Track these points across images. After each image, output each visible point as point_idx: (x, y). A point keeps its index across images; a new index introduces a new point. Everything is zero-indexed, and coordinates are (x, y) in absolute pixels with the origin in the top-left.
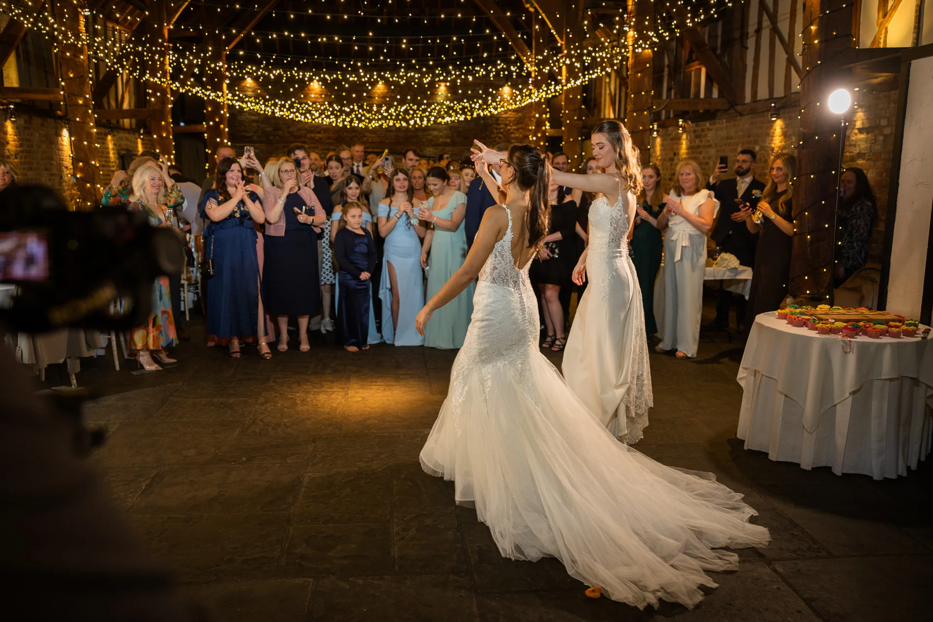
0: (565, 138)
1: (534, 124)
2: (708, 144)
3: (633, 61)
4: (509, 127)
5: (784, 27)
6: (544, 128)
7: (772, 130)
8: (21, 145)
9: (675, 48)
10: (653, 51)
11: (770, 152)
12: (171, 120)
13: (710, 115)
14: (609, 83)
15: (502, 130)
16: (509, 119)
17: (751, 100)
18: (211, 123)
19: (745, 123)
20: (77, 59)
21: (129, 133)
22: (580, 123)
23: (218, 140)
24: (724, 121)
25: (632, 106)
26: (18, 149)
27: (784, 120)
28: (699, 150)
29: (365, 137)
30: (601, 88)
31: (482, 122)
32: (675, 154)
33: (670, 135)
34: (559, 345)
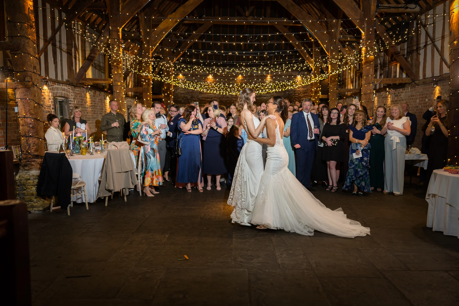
0: (330, 98)
1: (314, 93)
2: (401, 99)
3: (365, 61)
4: (300, 95)
5: (438, 44)
6: (318, 94)
7: (434, 91)
8: (92, 103)
9: (383, 55)
10: (374, 56)
12: (151, 92)
13: (402, 86)
14: (350, 73)
15: (297, 96)
16: (300, 91)
17: (423, 78)
18: (166, 94)
19: (420, 89)
20: (119, 66)
21: (132, 99)
23: (169, 102)
24: (410, 88)
25: (364, 82)
26: (90, 105)
27: (440, 86)
28: (397, 102)
30: (346, 75)
31: (287, 93)
32: (384, 105)
33: (382, 96)
34: (334, 189)
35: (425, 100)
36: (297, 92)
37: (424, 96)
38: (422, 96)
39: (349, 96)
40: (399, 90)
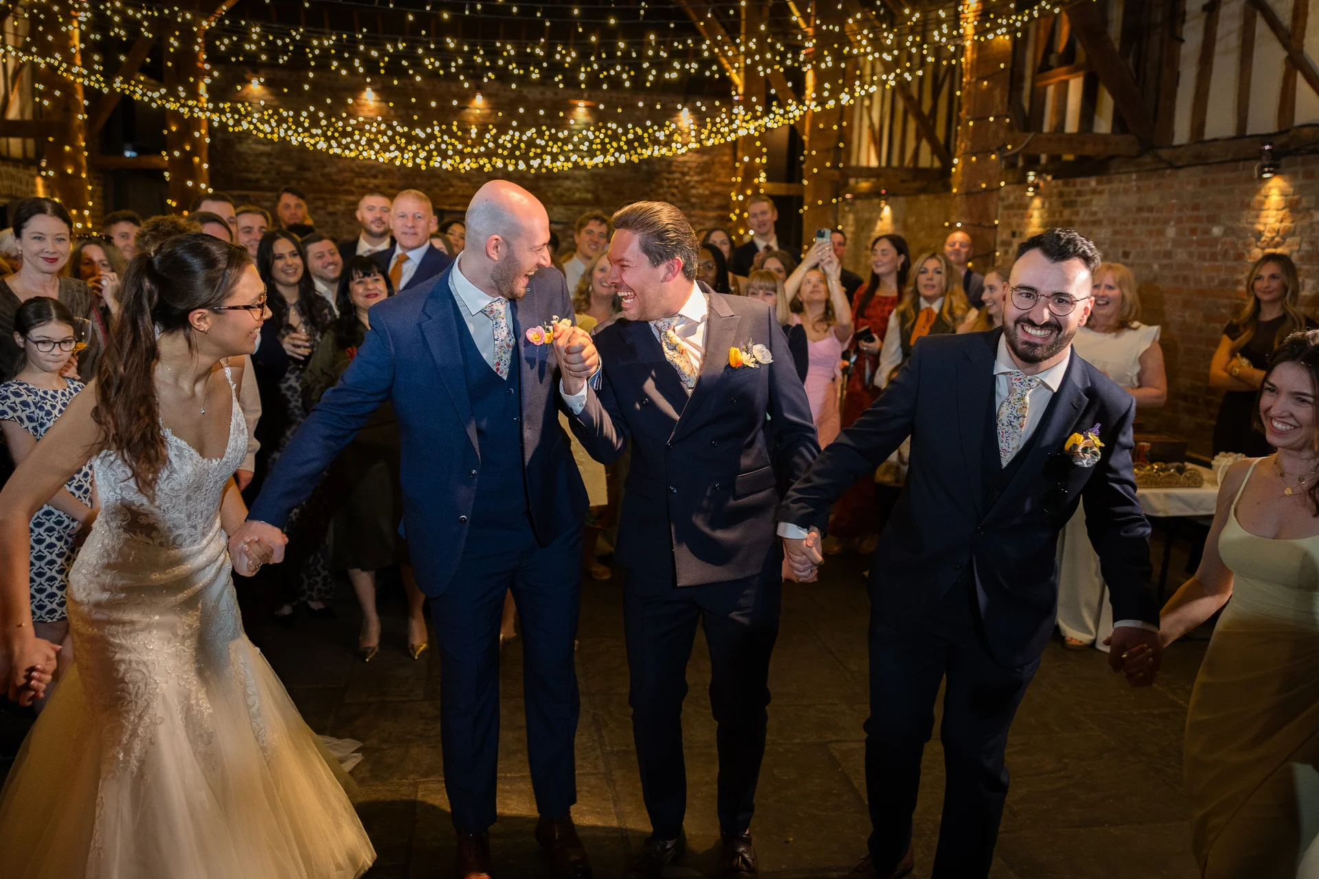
0: (808, 198)
1: (742, 174)
2: (1092, 218)
3: (975, 56)
4: (688, 178)
6: (756, 181)
7: (1258, 198)
10: (1013, 38)
11: (1253, 240)
12: (83, 144)
13: (1095, 165)
15: (677, 182)
16: (689, 164)
17: (1191, 139)
18: (177, 154)
19: (1186, 182)
21: (19, 168)
22: (837, 173)
23: (190, 183)
24: (1134, 176)
25: (969, 144)
27: (1293, 176)
29: (452, 186)
32: (1014, 234)
35: (1207, 232)
36: (677, 166)
37: (1203, 213)
38: (1195, 213)
39: (861, 190)
40: (1082, 184)
